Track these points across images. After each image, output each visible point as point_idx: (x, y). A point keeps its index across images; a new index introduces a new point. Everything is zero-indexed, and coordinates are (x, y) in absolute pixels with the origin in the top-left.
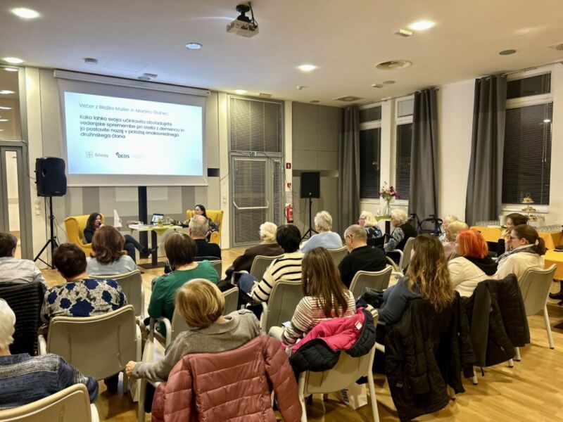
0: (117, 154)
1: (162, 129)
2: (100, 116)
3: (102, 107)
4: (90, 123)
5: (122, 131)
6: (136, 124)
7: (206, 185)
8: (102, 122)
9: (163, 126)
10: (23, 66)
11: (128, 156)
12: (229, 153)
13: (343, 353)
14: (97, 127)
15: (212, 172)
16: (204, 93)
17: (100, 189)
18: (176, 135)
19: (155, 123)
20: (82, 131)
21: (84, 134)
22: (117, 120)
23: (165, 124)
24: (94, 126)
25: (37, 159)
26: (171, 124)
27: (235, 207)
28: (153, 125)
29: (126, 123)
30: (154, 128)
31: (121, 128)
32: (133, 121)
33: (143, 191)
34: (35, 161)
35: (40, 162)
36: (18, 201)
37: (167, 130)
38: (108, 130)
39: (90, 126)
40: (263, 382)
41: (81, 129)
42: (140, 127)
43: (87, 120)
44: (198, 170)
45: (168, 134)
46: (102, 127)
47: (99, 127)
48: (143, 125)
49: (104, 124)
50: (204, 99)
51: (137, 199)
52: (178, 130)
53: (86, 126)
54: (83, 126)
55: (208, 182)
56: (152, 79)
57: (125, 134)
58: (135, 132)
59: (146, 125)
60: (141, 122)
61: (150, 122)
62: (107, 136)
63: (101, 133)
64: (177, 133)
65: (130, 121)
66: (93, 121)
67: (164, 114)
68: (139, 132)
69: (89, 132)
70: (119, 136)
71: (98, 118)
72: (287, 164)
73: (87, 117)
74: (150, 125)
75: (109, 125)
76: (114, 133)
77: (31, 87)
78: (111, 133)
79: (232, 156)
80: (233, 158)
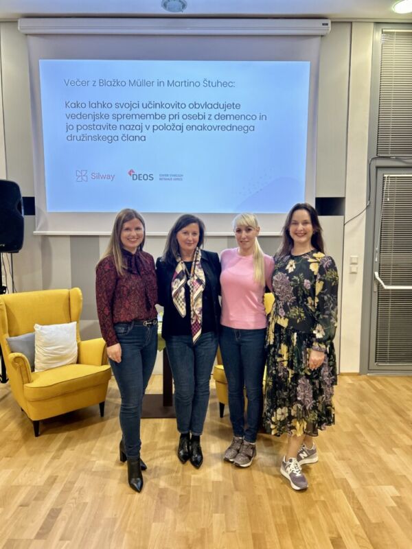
0: (131, 172)
1: (220, 117)
2: (101, 101)
3: (103, 83)
4: (82, 116)
5: (141, 128)
6: (167, 111)
9: (222, 112)
11: (150, 177)
15: (327, 206)
18: (248, 129)
19: (206, 105)
21: (72, 138)
22: (131, 106)
23: (226, 107)
26: (238, 106)
27: (379, 284)
28: (201, 111)
29: (148, 111)
30: (204, 117)
31: (138, 122)
32: (161, 106)
37: (230, 119)
41: (68, 128)
42: (175, 117)
45: (232, 127)
46: (103, 122)
47: (98, 122)
50: (316, 41)
52: (253, 117)
57: (145, 132)
59: (187, 111)
60: (178, 105)
61: (195, 106)
62: (112, 139)
63: (102, 133)
64: (249, 123)
65: (155, 106)
68: (173, 127)
69: (81, 132)
70: (134, 138)
71: (97, 105)
74: (194, 112)
75: (116, 117)
79: (377, 168)
80: (380, 172)
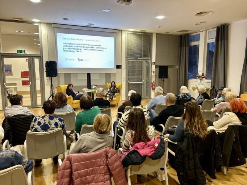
0: (78, 59)
1: (97, 48)
2: (71, 43)
3: (72, 39)
4: (67, 46)
5: (80, 49)
6: (86, 46)
7: (116, 72)
8: (72, 45)
9: (97, 47)
10: (40, 23)
11: (83, 60)
12: (126, 58)
13: (147, 158)
14: (70, 48)
15: (119, 67)
16: (115, 31)
17: (71, 74)
18: (103, 51)
20: (64, 50)
21: (65, 51)
22: (78, 44)
23: (98, 46)
24: (69, 47)
25: (46, 62)
26: (101, 46)
27: (128, 82)
28: (93, 46)
29: (81, 46)
30: (94, 48)
31: (79, 48)
32: (85, 45)
33: (89, 75)
34: (45, 62)
35: (47, 63)
36: (39, 79)
37: (99, 48)
38: (74, 49)
39: (67, 47)
40: (105, 168)
41: (64, 49)
42: (88, 47)
43: (66, 45)
44: (112, 66)
45: (99, 50)
46: (72, 48)
47: (71, 48)
48: (89, 46)
49: (72, 46)
50: (115, 34)
51: (87, 78)
52: (104, 48)
53: (65, 47)
54: (64, 47)
55: (117, 71)
56: (92, 26)
57: (81, 50)
58: (86, 49)
59: (90, 46)
60: (88, 45)
61: (92, 45)
62: (74, 52)
63: (71, 50)
64: (103, 49)
65: (83, 45)
66: (68, 45)
67: (97, 41)
68: (87, 50)
69: (67, 50)
70: (79, 52)
71: (70, 44)
72: (153, 62)
73: (66, 44)
74: (92, 46)
75: (75, 47)
76: (77, 50)
77: (43, 31)
78: (76, 50)
79: (127, 59)
80: (128, 60)
